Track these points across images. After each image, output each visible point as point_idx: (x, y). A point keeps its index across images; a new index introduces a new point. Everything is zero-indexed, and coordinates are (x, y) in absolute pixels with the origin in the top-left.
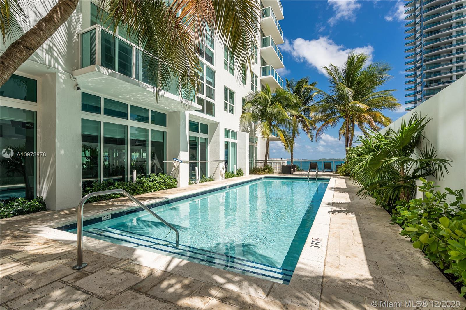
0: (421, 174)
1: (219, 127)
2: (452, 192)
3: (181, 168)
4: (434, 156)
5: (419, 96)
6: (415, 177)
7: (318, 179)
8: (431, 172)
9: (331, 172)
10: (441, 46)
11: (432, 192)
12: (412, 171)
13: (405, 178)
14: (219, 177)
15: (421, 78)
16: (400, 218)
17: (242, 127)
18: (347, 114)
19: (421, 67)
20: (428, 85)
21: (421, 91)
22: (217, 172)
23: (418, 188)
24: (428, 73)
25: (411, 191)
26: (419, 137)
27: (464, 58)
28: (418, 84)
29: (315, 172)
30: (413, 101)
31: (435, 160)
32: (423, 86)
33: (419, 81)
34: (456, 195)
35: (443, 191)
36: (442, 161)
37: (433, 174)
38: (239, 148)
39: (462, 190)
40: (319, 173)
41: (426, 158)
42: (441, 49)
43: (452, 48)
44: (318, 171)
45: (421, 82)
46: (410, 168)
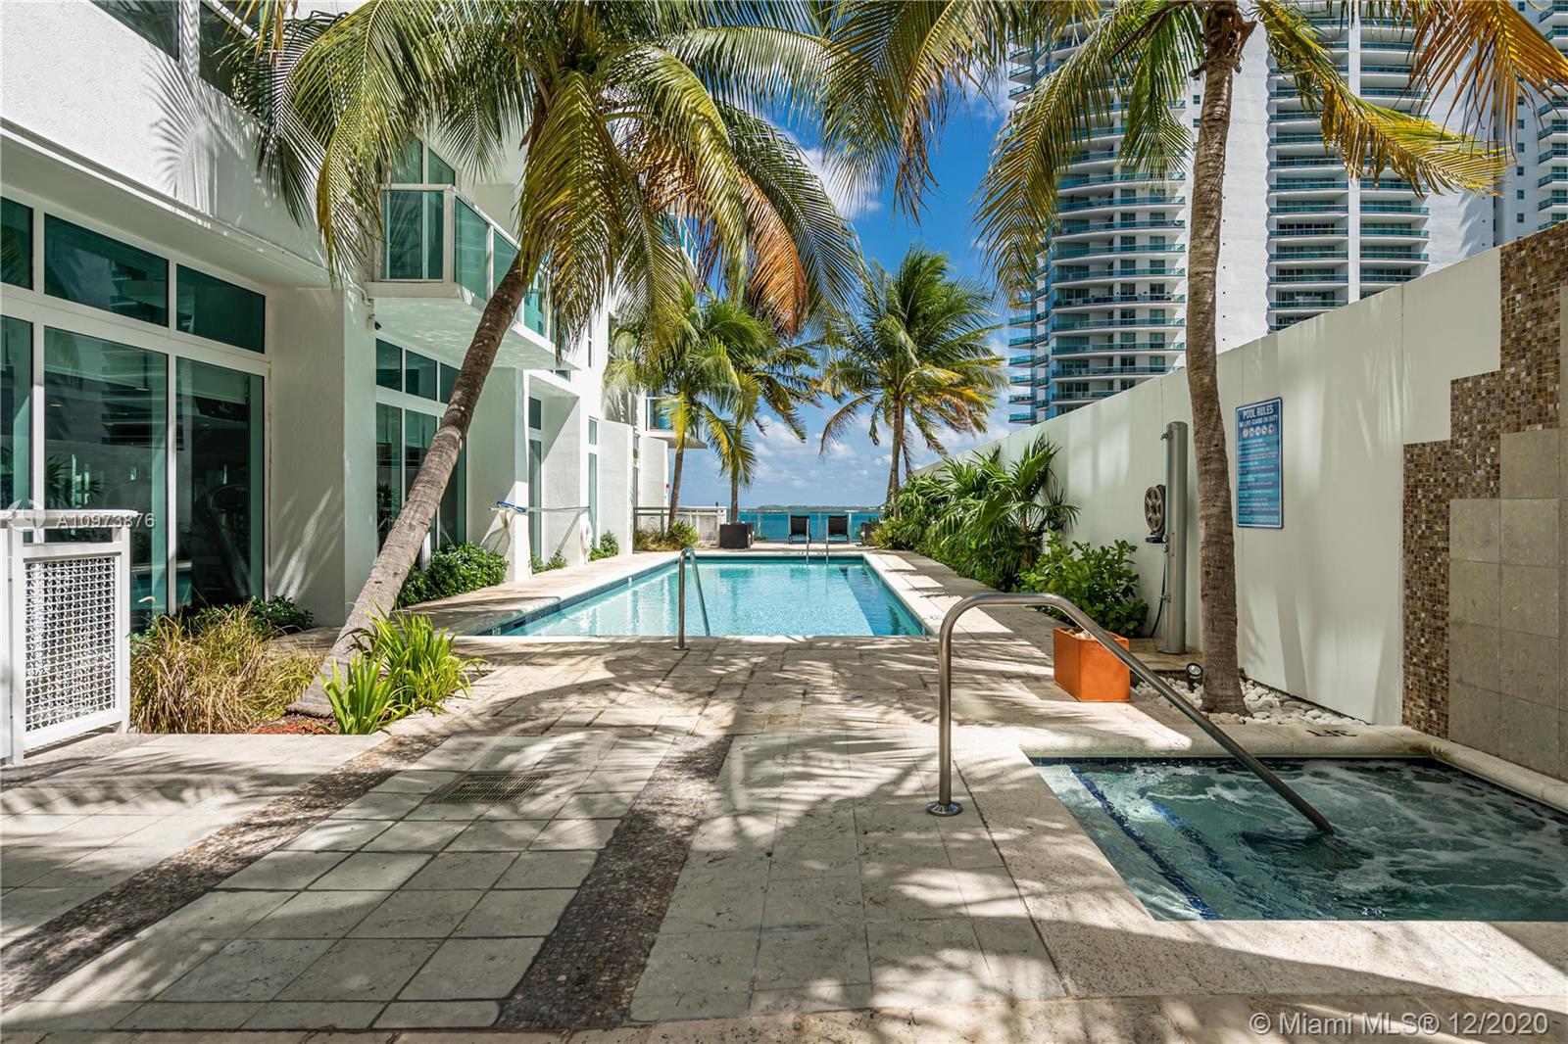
0: (1047, 528)
1: (579, 408)
2: (1079, 547)
3: (517, 527)
4: (1063, 502)
5: (1041, 330)
6: (1039, 532)
7: (831, 558)
8: (1060, 524)
9: (847, 542)
10: (1091, 199)
11: (1060, 546)
12: (1037, 525)
13: (1029, 535)
14: (578, 557)
15: (1047, 277)
17: (607, 401)
18: (897, 392)
19: (1045, 246)
20: (1063, 301)
21: (1047, 314)
22: (572, 541)
23: (1047, 544)
24: (1061, 267)
25: (1034, 554)
26: (1046, 470)
27: (1137, 240)
28: (1040, 293)
29: (804, 542)
30: (1028, 341)
31: (1064, 507)
32: (1051, 302)
33: (1041, 285)
34: (1081, 549)
35: (1071, 546)
36: (1071, 508)
37: (1061, 528)
38: (605, 471)
39: (1087, 543)
40: (812, 546)
41: (1054, 504)
42: (1090, 205)
43: (1114, 208)
44: (810, 542)
45: (1047, 289)
46: (1034, 519)
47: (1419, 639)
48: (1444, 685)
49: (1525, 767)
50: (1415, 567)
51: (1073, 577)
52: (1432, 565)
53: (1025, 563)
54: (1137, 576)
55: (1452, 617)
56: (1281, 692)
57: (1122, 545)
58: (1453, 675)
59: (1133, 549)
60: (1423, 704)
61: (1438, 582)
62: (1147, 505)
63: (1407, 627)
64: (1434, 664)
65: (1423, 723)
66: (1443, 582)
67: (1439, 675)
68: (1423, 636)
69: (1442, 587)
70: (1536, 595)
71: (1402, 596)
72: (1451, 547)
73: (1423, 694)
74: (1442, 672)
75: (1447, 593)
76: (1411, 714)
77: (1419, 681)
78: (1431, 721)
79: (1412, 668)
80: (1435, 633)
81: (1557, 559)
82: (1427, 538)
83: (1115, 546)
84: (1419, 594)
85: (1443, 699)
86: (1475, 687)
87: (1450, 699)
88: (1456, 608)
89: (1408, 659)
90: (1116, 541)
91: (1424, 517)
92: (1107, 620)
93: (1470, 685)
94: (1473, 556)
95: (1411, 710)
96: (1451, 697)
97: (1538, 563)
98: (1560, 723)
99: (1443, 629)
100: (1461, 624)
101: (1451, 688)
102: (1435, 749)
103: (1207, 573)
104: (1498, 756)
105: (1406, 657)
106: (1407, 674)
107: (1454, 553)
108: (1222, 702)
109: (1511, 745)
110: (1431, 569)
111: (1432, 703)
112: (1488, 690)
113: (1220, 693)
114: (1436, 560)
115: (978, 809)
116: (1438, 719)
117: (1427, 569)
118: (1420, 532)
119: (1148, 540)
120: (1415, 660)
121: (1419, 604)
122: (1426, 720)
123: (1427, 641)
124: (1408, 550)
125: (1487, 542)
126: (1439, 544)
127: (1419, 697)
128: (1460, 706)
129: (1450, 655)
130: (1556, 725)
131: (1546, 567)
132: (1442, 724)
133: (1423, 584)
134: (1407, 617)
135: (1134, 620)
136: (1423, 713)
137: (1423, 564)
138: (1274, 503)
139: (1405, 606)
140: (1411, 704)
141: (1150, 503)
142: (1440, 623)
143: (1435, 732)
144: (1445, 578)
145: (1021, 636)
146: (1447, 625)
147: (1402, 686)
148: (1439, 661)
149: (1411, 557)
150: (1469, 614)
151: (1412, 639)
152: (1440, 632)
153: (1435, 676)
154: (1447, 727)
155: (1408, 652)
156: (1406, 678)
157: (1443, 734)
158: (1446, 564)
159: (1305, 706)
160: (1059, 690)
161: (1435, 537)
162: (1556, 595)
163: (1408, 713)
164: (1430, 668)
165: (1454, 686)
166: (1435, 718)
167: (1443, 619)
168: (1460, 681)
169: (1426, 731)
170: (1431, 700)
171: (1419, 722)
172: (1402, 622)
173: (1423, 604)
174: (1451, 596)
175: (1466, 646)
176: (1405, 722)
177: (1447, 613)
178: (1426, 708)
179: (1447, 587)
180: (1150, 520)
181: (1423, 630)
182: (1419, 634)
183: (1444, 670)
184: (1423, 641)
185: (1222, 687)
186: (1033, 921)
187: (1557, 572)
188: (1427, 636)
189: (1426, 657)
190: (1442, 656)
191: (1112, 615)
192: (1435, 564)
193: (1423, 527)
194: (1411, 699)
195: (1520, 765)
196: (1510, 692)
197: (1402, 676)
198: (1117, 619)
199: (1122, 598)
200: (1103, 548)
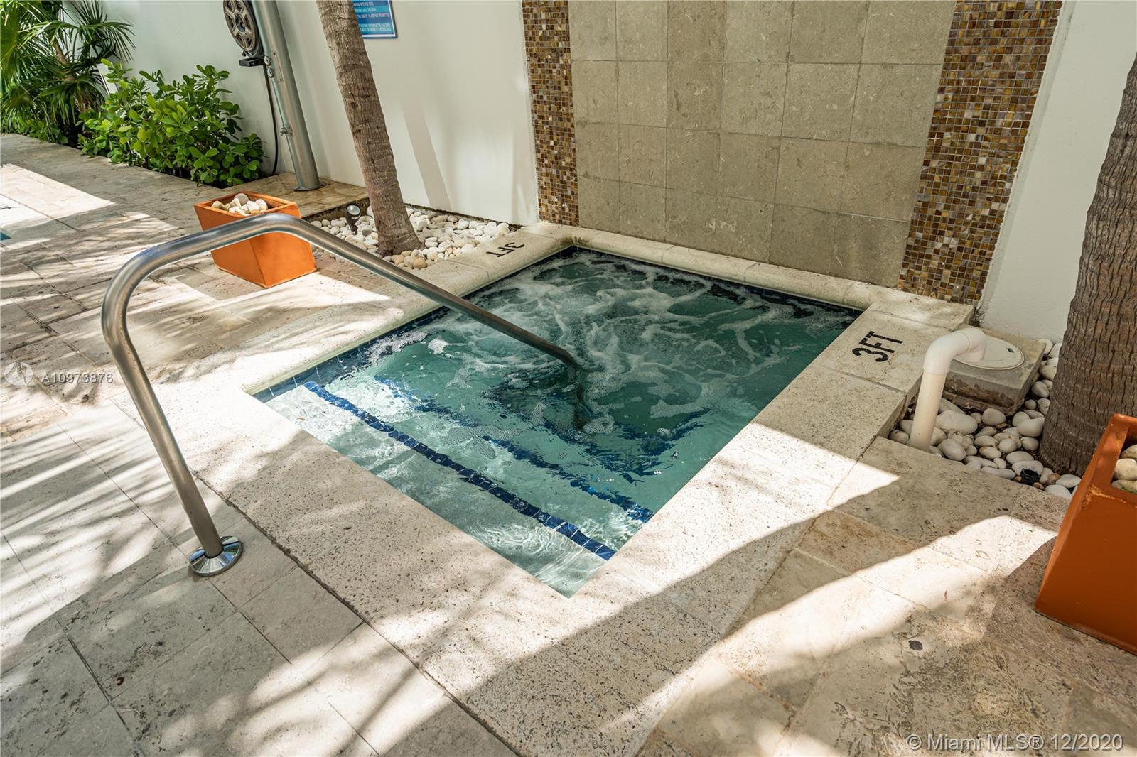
0: (96, 56)
2: (150, 78)
4: (103, 19)
6: (87, 63)
8: (111, 50)
11: (126, 79)
12: (78, 53)
13: (73, 68)
16: (101, 137)
23: (106, 79)
25: (92, 94)
31: (107, 25)
34: (155, 81)
35: (140, 78)
36: (117, 25)
37: (114, 53)
39: (159, 72)
41: (91, 23)
46: (72, 46)
47: (549, 142)
48: (573, 181)
49: (641, 238)
50: (540, 71)
51: (170, 122)
52: (555, 68)
53: (85, 109)
54: (237, 106)
55: (575, 119)
56: (424, 208)
57: (209, 71)
58: (580, 171)
59: (225, 75)
60: (556, 200)
61: (563, 84)
62: (229, 18)
63: (537, 131)
64: (563, 164)
65: (557, 216)
66: (566, 84)
67: (568, 173)
68: (552, 139)
69: (566, 89)
70: (648, 89)
71: (530, 102)
72: (572, 47)
73: (555, 191)
74: (571, 169)
75: (571, 95)
76: (547, 210)
77: (551, 180)
78: (564, 214)
79: (544, 170)
80: (562, 134)
81: (665, 53)
82: (548, 39)
83: (200, 74)
84: (545, 98)
85: (573, 193)
86: (599, 178)
87: (579, 192)
88: (580, 108)
89: (540, 162)
90: (199, 67)
91: (544, 16)
92: (226, 165)
93: (595, 178)
94: (592, 56)
95: (547, 206)
96: (580, 190)
97: (649, 58)
98: (666, 199)
99: (569, 130)
100: (584, 124)
101: (579, 182)
102: (576, 238)
103: (354, 105)
104: (619, 233)
105: (538, 160)
106: (540, 175)
107: (575, 53)
108: (399, 241)
109: (629, 223)
110: (554, 71)
111: (564, 198)
112: (609, 180)
113: (396, 232)
114: (558, 61)
115: (262, 530)
116: (570, 210)
117: (551, 72)
118: (541, 33)
119: (242, 63)
120: (546, 162)
121: (546, 108)
122: (560, 213)
123: (556, 144)
124: (531, 54)
125: (604, 40)
126: (560, 45)
127: (552, 194)
128: (587, 197)
129: (577, 153)
130: (663, 201)
131: (656, 61)
132: (573, 214)
133: (548, 87)
134: (536, 122)
135: (253, 159)
136: (556, 208)
137: (547, 68)
138: (383, 8)
139: (534, 112)
140: (546, 202)
141: (233, 16)
142: (566, 125)
143: (568, 222)
144: (568, 82)
145: (132, 209)
146: (572, 126)
147: (537, 187)
148: (568, 160)
149: (535, 61)
150: (591, 113)
151: (542, 142)
152: (567, 133)
153: (565, 174)
154: (577, 216)
155: (539, 156)
156: (540, 179)
157: (575, 222)
158: (567, 66)
159: (452, 218)
160: (230, 278)
161: (556, 38)
162: (664, 87)
163: (544, 209)
164: (560, 168)
165: (582, 181)
166: (567, 210)
167: (569, 121)
168: (586, 175)
169: (560, 222)
170: (563, 196)
171: (554, 216)
172: (532, 128)
173: (550, 108)
174: (574, 98)
175: (590, 144)
176: (543, 218)
177: (572, 114)
178: (559, 203)
179: (571, 90)
180: (238, 37)
181: (551, 133)
182: (548, 138)
183: (572, 168)
184: (552, 143)
185: (396, 227)
186: (460, 704)
187: (665, 65)
188: (555, 138)
189: (556, 158)
190: (570, 156)
191: (229, 159)
192: (558, 66)
193: (544, 27)
194: (546, 197)
195: (636, 237)
196: (627, 179)
197: (536, 177)
198: (237, 162)
199: (228, 135)
200: (185, 77)
